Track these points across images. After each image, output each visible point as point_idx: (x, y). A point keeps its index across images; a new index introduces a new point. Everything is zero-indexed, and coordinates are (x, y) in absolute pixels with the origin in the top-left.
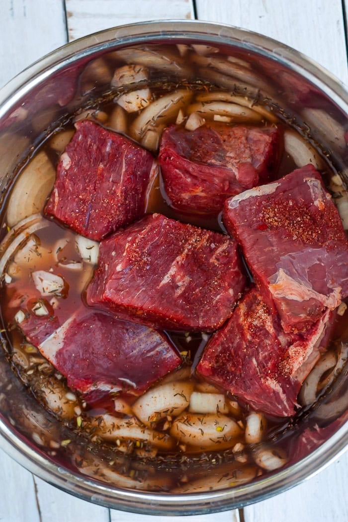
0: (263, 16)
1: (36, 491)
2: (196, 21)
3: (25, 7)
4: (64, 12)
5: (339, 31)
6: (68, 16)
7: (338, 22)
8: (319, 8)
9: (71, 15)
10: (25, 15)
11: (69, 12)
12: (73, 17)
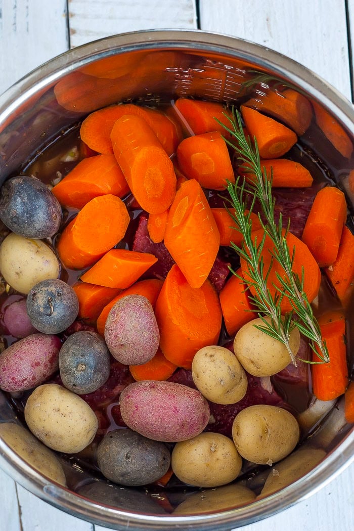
0: (268, 41)
1: (20, 514)
2: (199, 31)
3: (28, 23)
4: (67, 29)
5: (343, 58)
6: (71, 33)
7: (343, 49)
8: (324, 35)
9: (74, 32)
10: (28, 31)
11: (72, 29)
12: (76, 35)
